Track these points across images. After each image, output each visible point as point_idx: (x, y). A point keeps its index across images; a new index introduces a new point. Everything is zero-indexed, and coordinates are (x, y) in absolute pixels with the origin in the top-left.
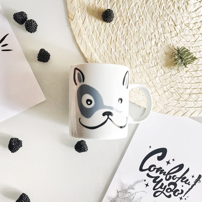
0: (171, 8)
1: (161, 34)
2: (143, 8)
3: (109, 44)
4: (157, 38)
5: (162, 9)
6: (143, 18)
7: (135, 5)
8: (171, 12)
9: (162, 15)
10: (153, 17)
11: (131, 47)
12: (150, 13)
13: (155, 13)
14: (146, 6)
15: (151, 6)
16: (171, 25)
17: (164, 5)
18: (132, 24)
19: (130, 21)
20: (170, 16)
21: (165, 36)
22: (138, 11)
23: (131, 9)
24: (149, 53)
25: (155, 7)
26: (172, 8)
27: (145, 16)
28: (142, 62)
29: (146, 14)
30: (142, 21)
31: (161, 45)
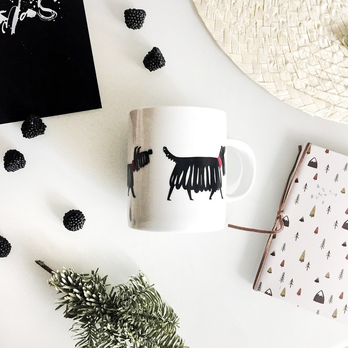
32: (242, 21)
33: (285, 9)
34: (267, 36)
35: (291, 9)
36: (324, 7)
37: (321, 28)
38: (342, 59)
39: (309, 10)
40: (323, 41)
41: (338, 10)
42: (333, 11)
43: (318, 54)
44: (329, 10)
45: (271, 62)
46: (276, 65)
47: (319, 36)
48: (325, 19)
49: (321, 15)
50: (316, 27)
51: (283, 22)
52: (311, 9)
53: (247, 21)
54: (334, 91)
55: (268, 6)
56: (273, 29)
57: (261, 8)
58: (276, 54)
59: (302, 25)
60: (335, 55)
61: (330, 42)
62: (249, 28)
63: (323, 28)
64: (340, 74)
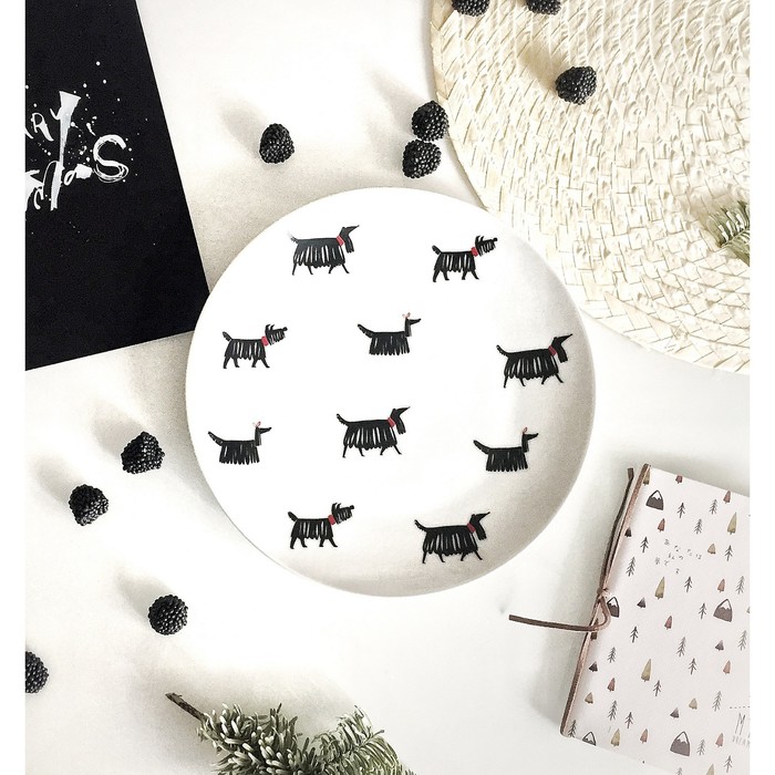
0: (726, 72)
1: (700, 141)
2: (648, 69)
3: (552, 166)
4: (688, 153)
5: (701, 74)
6: (647, 97)
7: (626, 60)
8: (727, 81)
9: (700, 91)
10: (677, 94)
11: (614, 175)
12: (667, 83)
13: (681, 83)
14: (657, 64)
15: (672, 65)
16: (727, 117)
17: (706, 62)
18: (616, 113)
19: (610, 103)
20: (722, 94)
21: (710, 149)
22: (634, 78)
23: (613, 69)
24: (666, 195)
25: (683, 66)
26: (730, 71)
27: (652, 92)
28: (645, 219)
29: (656, 87)
30: (645, 106)
31: (699, 173)
32: (533, 176)
33: (608, 162)
34: (574, 206)
35: (619, 163)
36: (677, 163)
37: (670, 198)
38: (705, 255)
39: (652, 166)
40: (673, 221)
41: (701, 170)
42: (693, 171)
43: (662, 243)
44: (686, 170)
45: (579, 250)
46: (587, 256)
47: (665, 211)
48: (678, 183)
49: (671, 176)
50: (662, 196)
51: (604, 184)
52: (655, 164)
53: (542, 176)
54: (687, 308)
55: (579, 155)
56: (586, 194)
57: (568, 156)
58: (589, 237)
59: (637, 191)
60: (692, 246)
61: (684, 223)
62: (544, 189)
63: (675, 199)
64: (700, 281)
